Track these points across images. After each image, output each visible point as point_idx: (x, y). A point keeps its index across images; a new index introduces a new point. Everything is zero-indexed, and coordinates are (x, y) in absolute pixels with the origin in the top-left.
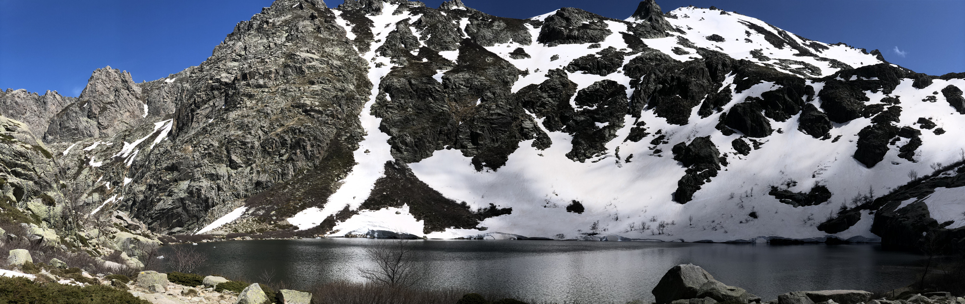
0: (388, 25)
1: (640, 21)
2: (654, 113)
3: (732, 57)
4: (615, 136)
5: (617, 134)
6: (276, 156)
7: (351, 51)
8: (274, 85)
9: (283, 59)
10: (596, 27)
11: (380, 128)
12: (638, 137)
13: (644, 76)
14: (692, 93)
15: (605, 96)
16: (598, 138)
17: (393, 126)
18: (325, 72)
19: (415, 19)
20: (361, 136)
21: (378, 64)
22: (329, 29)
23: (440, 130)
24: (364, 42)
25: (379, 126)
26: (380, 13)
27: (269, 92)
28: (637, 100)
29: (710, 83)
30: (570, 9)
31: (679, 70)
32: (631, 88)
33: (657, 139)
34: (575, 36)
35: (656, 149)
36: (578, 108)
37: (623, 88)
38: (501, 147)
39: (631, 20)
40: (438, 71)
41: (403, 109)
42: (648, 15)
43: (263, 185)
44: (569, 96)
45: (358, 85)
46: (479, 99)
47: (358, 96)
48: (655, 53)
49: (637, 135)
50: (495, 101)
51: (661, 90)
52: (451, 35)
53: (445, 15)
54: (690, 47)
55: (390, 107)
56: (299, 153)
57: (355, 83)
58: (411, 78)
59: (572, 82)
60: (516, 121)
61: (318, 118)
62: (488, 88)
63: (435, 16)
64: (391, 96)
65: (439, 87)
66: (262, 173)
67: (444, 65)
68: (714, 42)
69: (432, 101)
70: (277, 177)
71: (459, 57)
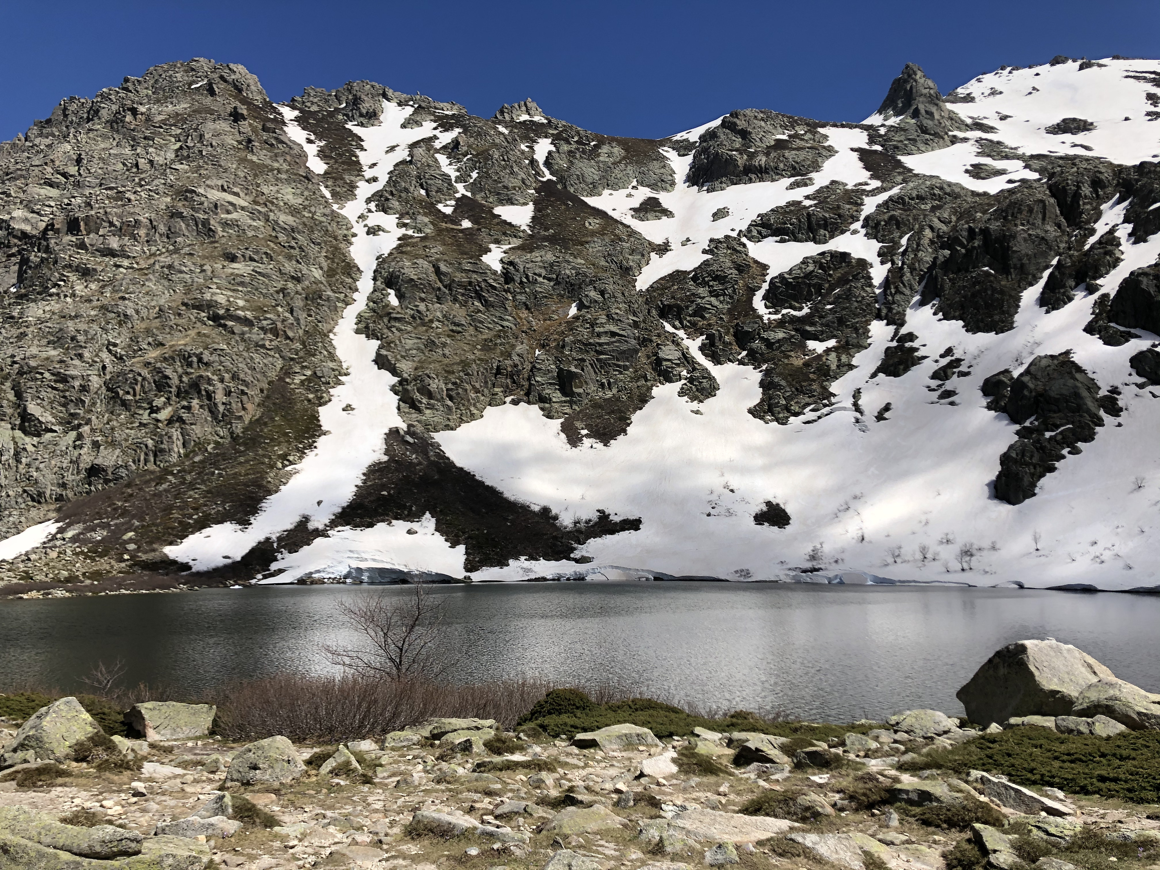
0: (392, 149)
1: (893, 121)
2: (935, 314)
3: (1116, 162)
4: (851, 367)
5: (854, 362)
6: (141, 412)
7: (316, 197)
8: (145, 253)
9: (168, 199)
10: (802, 144)
11: (376, 361)
12: (902, 367)
13: (907, 236)
14: (1020, 260)
15: (827, 285)
16: (814, 373)
17: (403, 357)
18: (261, 236)
19: (446, 138)
20: (336, 376)
21: (373, 228)
22: (272, 145)
23: (498, 367)
24: (343, 179)
25: (373, 356)
26: (376, 122)
27: (132, 268)
28: (896, 288)
29: (1063, 232)
30: (748, 112)
31: (984, 212)
32: (882, 263)
33: (944, 369)
34: (760, 166)
35: (943, 389)
36: (770, 313)
37: (863, 264)
38: (618, 399)
39: (875, 120)
40: (492, 246)
41: (423, 324)
42: (910, 105)
43: (107, 474)
44: (752, 291)
45: (330, 269)
46: (574, 305)
47: (330, 293)
48: (928, 183)
49: (900, 363)
50: (605, 307)
51: (947, 261)
52: (517, 174)
53: (506, 131)
54: (1007, 157)
55: (396, 319)
56: (197, 407)
57: (325, 265)
58: (438, 260)
59: (756, 262)
60: (646, 346)
61: (243, 333)
62: (592, 282)
63: (486, 134)
64: (400, 296)
65: (495, 280)
66: (106, 448)
67: (505, 234)
68: (1068, 138)
69: (482, 308)
70: (142, 458)
71: (533, 218)
